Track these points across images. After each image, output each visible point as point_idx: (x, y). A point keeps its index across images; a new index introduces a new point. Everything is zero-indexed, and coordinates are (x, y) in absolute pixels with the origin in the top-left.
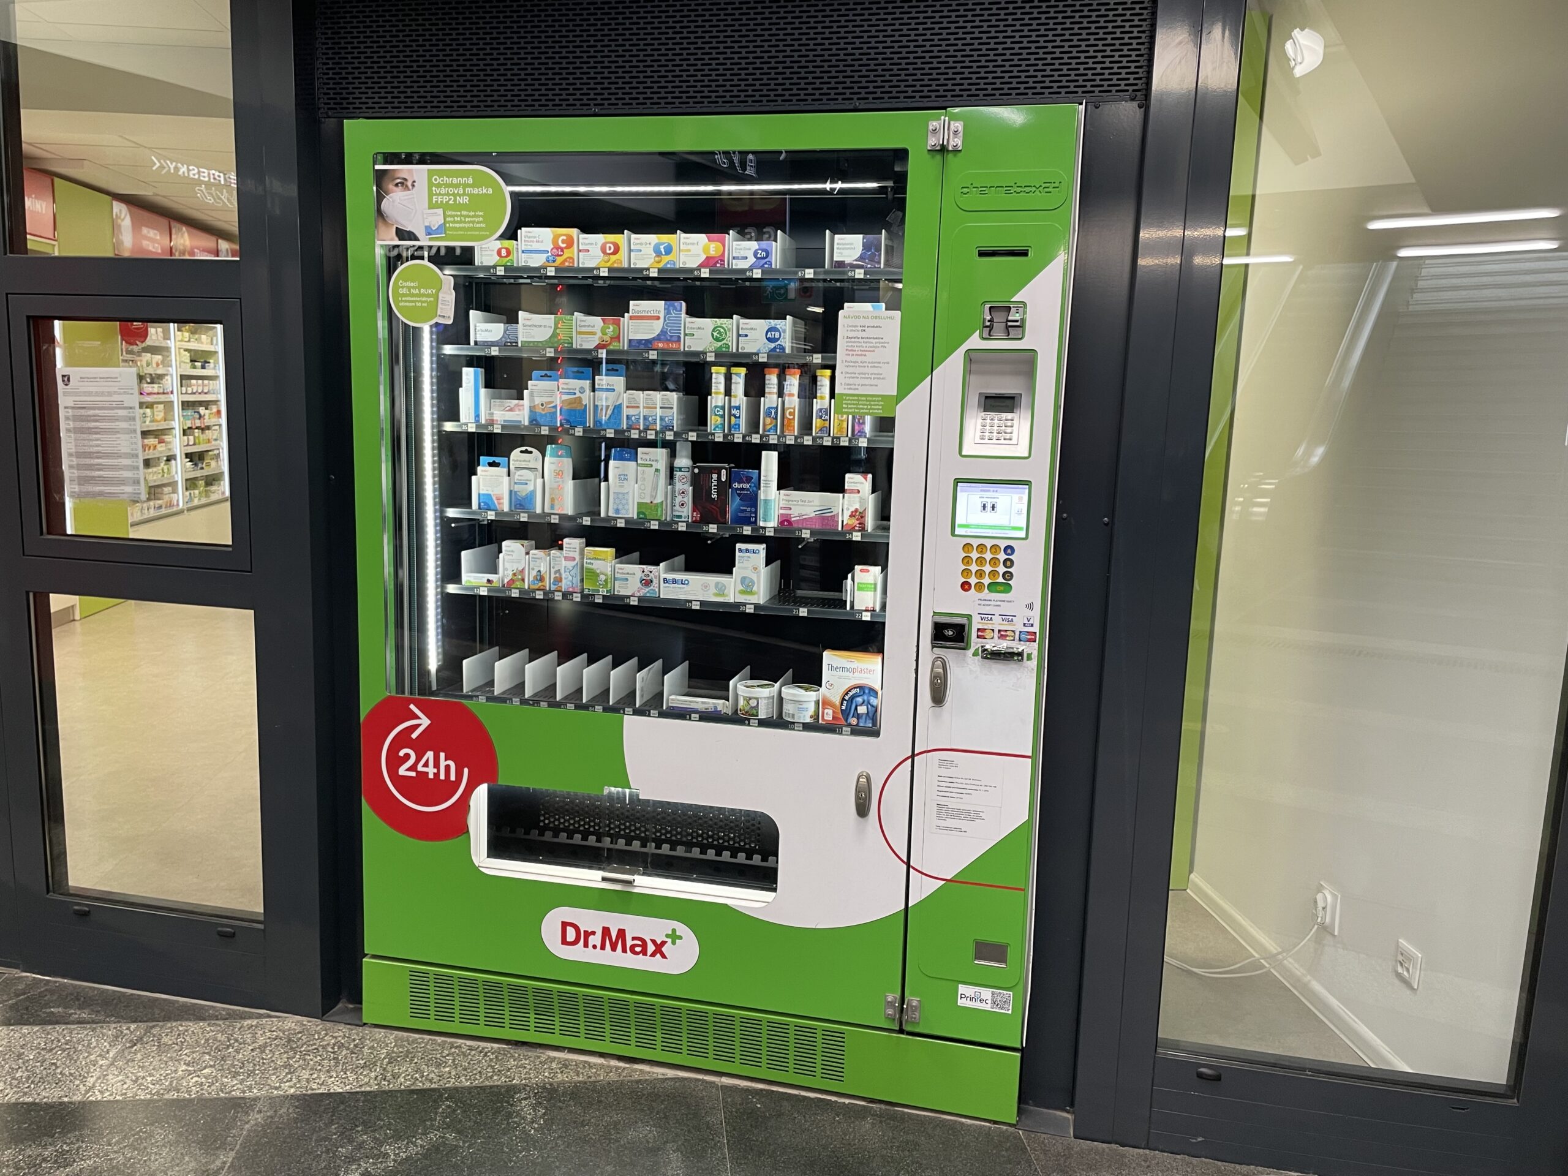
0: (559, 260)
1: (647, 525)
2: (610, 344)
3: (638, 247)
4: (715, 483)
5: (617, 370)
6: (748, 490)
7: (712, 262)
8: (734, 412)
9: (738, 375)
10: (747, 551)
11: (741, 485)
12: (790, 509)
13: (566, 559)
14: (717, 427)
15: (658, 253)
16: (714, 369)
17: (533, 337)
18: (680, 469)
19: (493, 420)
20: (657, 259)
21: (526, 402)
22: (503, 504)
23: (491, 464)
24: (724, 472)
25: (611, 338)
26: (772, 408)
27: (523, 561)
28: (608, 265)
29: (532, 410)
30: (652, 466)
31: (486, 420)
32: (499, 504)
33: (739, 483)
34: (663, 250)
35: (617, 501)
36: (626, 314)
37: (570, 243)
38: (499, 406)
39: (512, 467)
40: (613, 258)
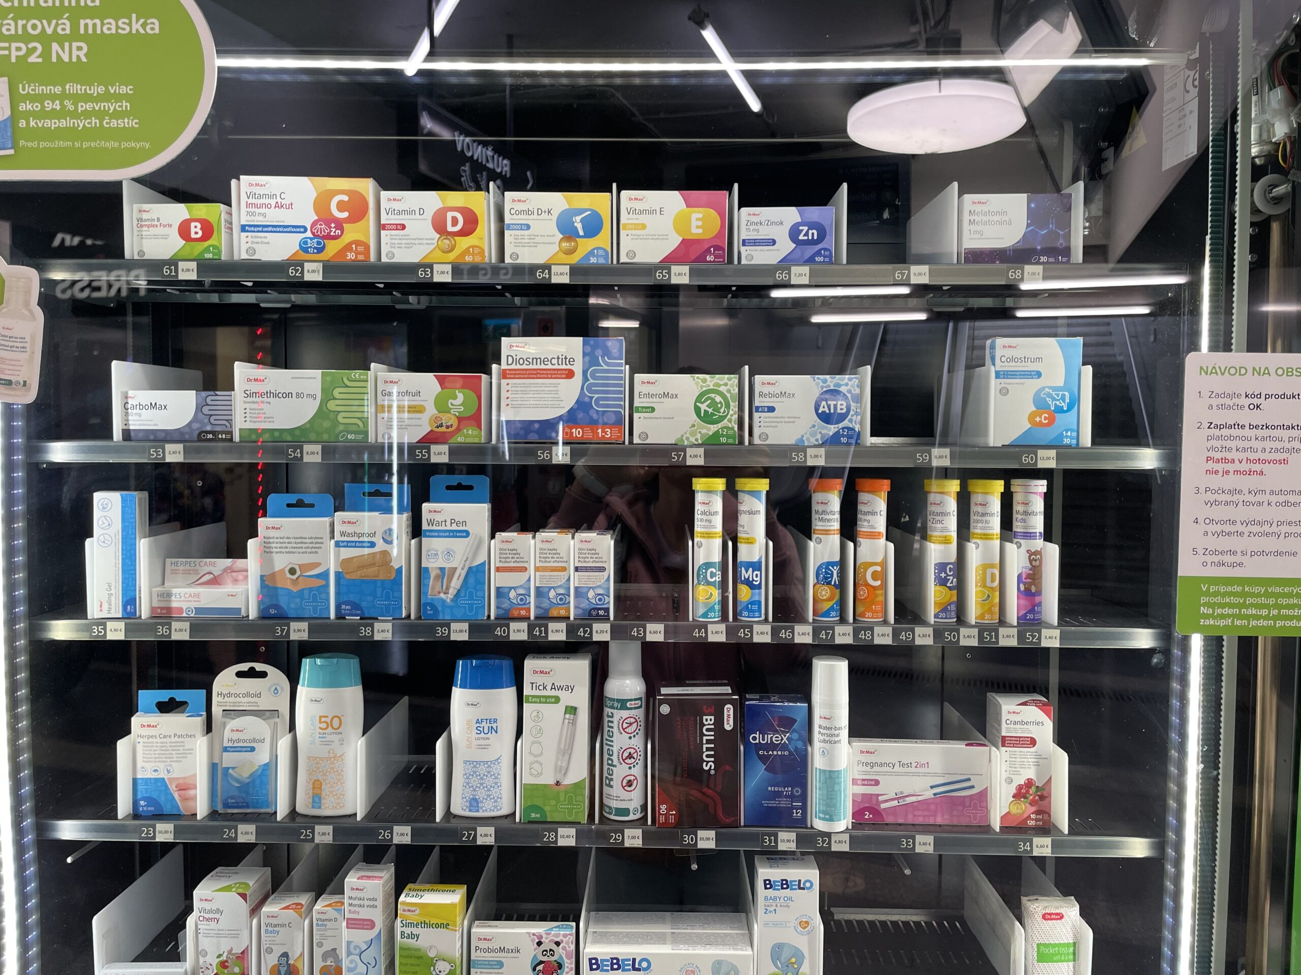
0: (332, 248)
1: (549, 837)
2: (458, 430)
3: (522, 219)
4: (710, 736)
5: (470, 488)
6: (784, 747)
7: (695, 253)
8: (745, 574)
9: (754, 494)
10: (785, 884)
11: (768, 738)
12: (877, 783)
13: (353, 924)
14: (711, 609)
15: (568, 233)
16: (699, 484)
17: (270, 419)
18: (623, 704)
19: (169, 609)
20: (565, 245)
21: (252, 563)
22: (194, 798)
23: (166, 707)
24: (729, 710)
25: (460, 419)
26: (833, 564)
27: (246, 934)
28: (452, 257)
29: (268, 585)
30: (557, 700)
31: (153, 609)
32: (185, 799)
33: (763, 733)
34: (579, 226)
35: (474, 781)
36: (494, 367)
37: (357, 210)
38: (186, 572)
39: (216, 710)
40: (464, 243)
